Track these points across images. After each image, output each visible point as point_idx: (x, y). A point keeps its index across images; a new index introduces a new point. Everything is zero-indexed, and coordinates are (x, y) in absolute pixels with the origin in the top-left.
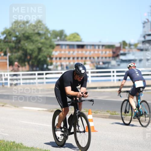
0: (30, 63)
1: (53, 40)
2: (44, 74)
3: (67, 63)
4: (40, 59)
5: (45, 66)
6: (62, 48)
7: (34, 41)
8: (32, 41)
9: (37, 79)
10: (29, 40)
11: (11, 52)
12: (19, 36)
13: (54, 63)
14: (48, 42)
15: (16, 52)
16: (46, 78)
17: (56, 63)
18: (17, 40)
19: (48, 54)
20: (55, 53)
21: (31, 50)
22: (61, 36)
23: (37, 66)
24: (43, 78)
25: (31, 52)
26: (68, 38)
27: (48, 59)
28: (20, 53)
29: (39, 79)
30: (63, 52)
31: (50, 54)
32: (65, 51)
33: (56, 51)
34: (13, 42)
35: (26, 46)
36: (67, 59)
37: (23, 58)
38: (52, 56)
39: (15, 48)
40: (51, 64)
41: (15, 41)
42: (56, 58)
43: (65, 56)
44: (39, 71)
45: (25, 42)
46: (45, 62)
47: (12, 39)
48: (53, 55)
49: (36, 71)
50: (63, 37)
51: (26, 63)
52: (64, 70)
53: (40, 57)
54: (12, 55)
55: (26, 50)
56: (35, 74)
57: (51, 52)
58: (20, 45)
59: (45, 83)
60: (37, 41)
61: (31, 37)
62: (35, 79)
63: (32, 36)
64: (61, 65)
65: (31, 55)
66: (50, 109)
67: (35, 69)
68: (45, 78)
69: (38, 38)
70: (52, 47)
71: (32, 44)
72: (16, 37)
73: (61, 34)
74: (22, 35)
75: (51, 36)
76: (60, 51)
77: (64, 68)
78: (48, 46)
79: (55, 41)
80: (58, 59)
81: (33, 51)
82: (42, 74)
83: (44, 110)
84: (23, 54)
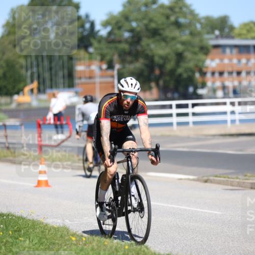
0: (161, 83)
1: (206, 36)
2: (190, 106)
3: (236, 83)
4: (180, 75)
5: (191, 89)
6: (224, 52)
7: (168, 40)
8: (164, 40)
9: (174, 115)
10: (158, 38)
11: (123, 61)
12: (138, 29)
13: (209, 84)
14: (196, 41)
15: (131, 62)
16: (194, 114)
17: (213, 83)
18: (133, 37)
19: (196, 66)
20: (212, 63)
21: (161, 57)
22: (222, 30)
23: (176, 90)
24: (186, 115)
25: (161, 62)
26: (236, 31)
27: (197, 75)
28: (139, 65)
29: (179, 115)
30: (226, 61)
31: (200, 64)
32: (231, 60)
33: (212, 60)
34: (126, 41)
35: (151, 50)
36: (235, 74)
37: (146, 73)
38: (204, 70)
39: (130, 53)
40: (204, 85)
41: (130, 40)
42: (213, 73)
43: (230, 69)
44: (179, 99)
45: (150, 41)
46: (191, 81)
47: (123, 35)
48: (207, 67)
49: (173, 99)
50: (227, 30)
51: (153, 84)
52: (229, 98)
53: (180, 71)
54: (124, 67)
55: (153, 57)
56: (170, 107)
57: (204, 62)
58: (139, 48)
59: (191, 125)
60: (174, 39)
61: (161, 32)
62: (170, 115)
63: (163, 29)
64: (224, 88)
65: (161, 67)
66: (203, 177)
67: (169, 95)
68: (190, 115)
69: (176, 33)
70: (205, 50)
71: (163, 44)
72: (132, 30)
73: (222, 25)
74: (144, 28)
75: (202, 28)
76: (222, 60)
77: (228, 93)
78: (197, 49)
79: (212, 39)
80: (217, 75)
81: (165, 59)
82: (186, 106)
83: (189, 179)
84: (146, 65)
